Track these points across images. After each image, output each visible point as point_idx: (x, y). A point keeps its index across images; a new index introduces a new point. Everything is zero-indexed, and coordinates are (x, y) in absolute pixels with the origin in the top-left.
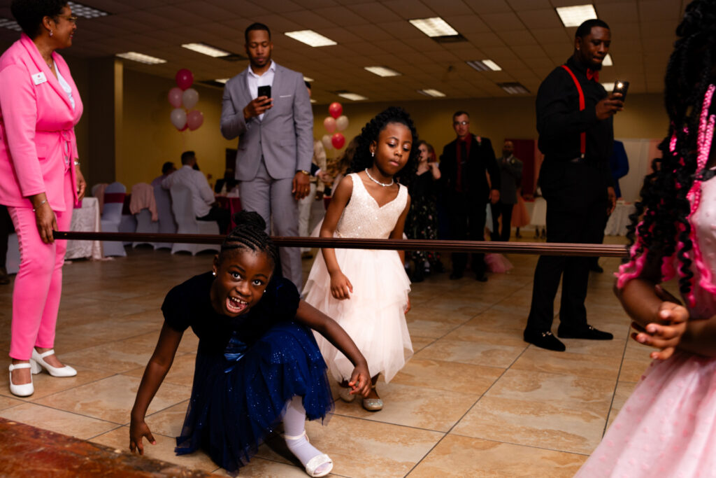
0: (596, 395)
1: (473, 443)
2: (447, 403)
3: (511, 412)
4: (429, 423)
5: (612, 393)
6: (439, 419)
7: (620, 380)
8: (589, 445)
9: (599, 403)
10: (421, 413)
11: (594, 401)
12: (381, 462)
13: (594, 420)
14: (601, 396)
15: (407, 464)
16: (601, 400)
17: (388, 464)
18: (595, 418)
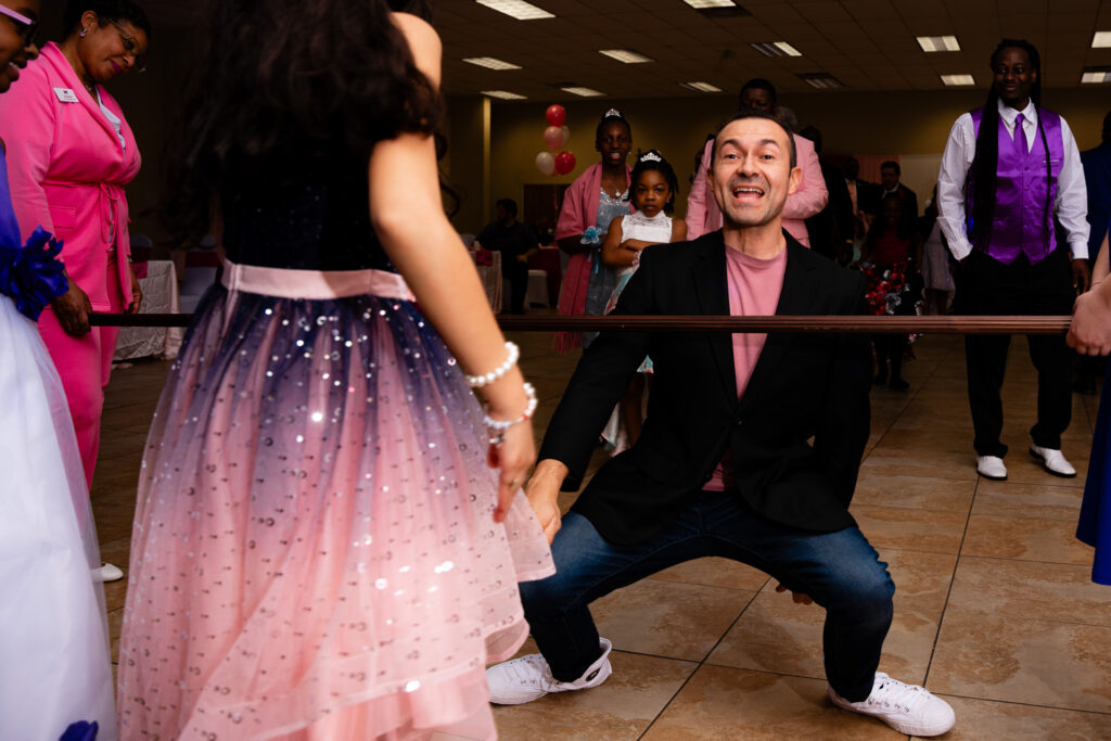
0: (927, 583)
1: (740, 678)
2: (705, 608)
3: (799, 620)
4: (677, 645)
5: (951, 577)
6: (690, 637)
7: (962, 553)
8: (910, 672)
9: (931, 595)
10: (664, 628)
11: (921, 593)
12: (597, 722)
13: (920, 627)
14: (935, 583)
15: (636, 723)
16: (934, 591)
17: (609, 725)
18: (924, 622)
